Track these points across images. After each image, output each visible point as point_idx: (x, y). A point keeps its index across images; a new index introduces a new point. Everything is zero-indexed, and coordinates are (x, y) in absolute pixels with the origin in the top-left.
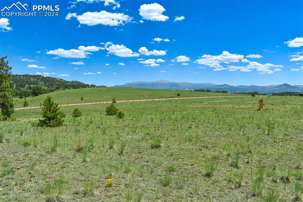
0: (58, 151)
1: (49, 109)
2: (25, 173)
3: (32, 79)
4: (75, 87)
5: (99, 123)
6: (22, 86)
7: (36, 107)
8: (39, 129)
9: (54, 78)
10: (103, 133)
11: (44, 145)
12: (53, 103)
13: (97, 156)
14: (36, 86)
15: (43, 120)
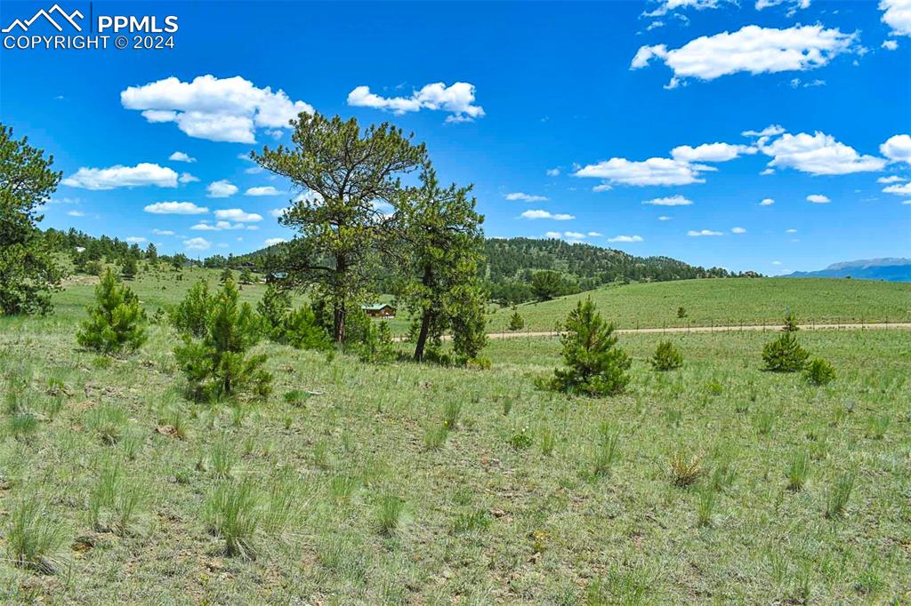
0: (615, 475)
1: (586, 339)
2: (517, 533)
3: (534, 251)
4: (658, 277)
5: (741, 397)
6: (508, 272)
7: (543, 333)
8: (554, 400)
9: (596, 249)
10: (763, 432)
11: (572, 449)
12: (597, 323)
13: (745, 511)
14: (544, 270)
15: (567, 373)
